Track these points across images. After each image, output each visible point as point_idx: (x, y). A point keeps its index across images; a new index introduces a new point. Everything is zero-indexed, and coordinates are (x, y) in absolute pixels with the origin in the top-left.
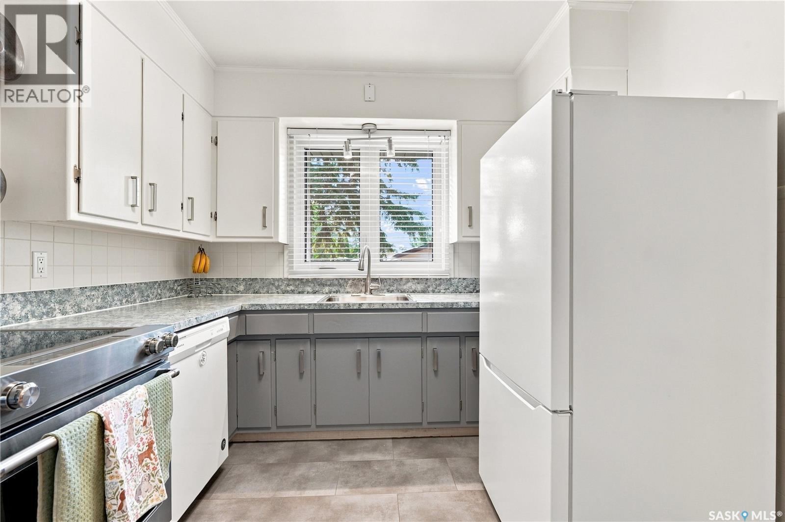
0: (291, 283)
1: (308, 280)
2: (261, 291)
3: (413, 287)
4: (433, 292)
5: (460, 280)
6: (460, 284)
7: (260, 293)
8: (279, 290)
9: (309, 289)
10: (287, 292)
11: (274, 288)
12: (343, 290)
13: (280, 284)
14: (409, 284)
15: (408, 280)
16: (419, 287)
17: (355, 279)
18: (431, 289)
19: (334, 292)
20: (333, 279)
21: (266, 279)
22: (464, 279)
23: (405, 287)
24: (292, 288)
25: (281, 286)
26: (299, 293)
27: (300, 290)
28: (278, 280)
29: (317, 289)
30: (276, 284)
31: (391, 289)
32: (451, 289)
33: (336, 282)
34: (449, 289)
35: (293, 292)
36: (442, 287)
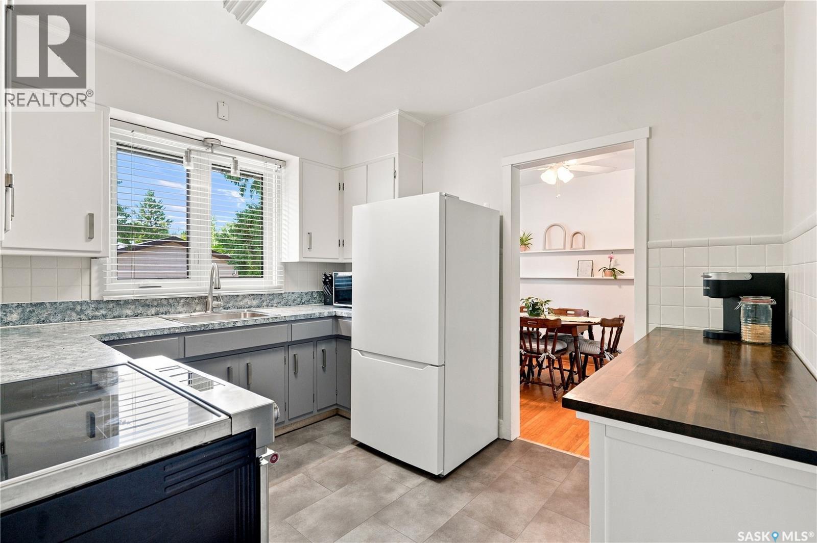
0: (101, 306)
1: (127, 302)
2: (51, 320)
3: (249, 303)
4: (267, 306)
5: (289, 295)
6: (290, 298)
7: (50, 322)
8: (83, 317)
9: (129, 312)
10: (96, 317)
11: (74, 314)
12: (173, 310)
13: (84, 307)
14: (246, 300)
15: (244, 296)
16: (255, 303)
17: (188, 298)
18: (265, 304)
19: (162, 313)
20: (161, 299)
21: (61, 304)
22: (293, 293)
23: (241, 303)
24: (103, 312)
25: (85, 310)
26: (114, 317)
27: (116, 314)
28: (81, 304)
29: (139, 312)
30: (78, 308)
31: (227, 306)
32: (282, 303)
33: (165, 302)
34: (280, 303)
35: (104, 316)
36: (275, 301)
